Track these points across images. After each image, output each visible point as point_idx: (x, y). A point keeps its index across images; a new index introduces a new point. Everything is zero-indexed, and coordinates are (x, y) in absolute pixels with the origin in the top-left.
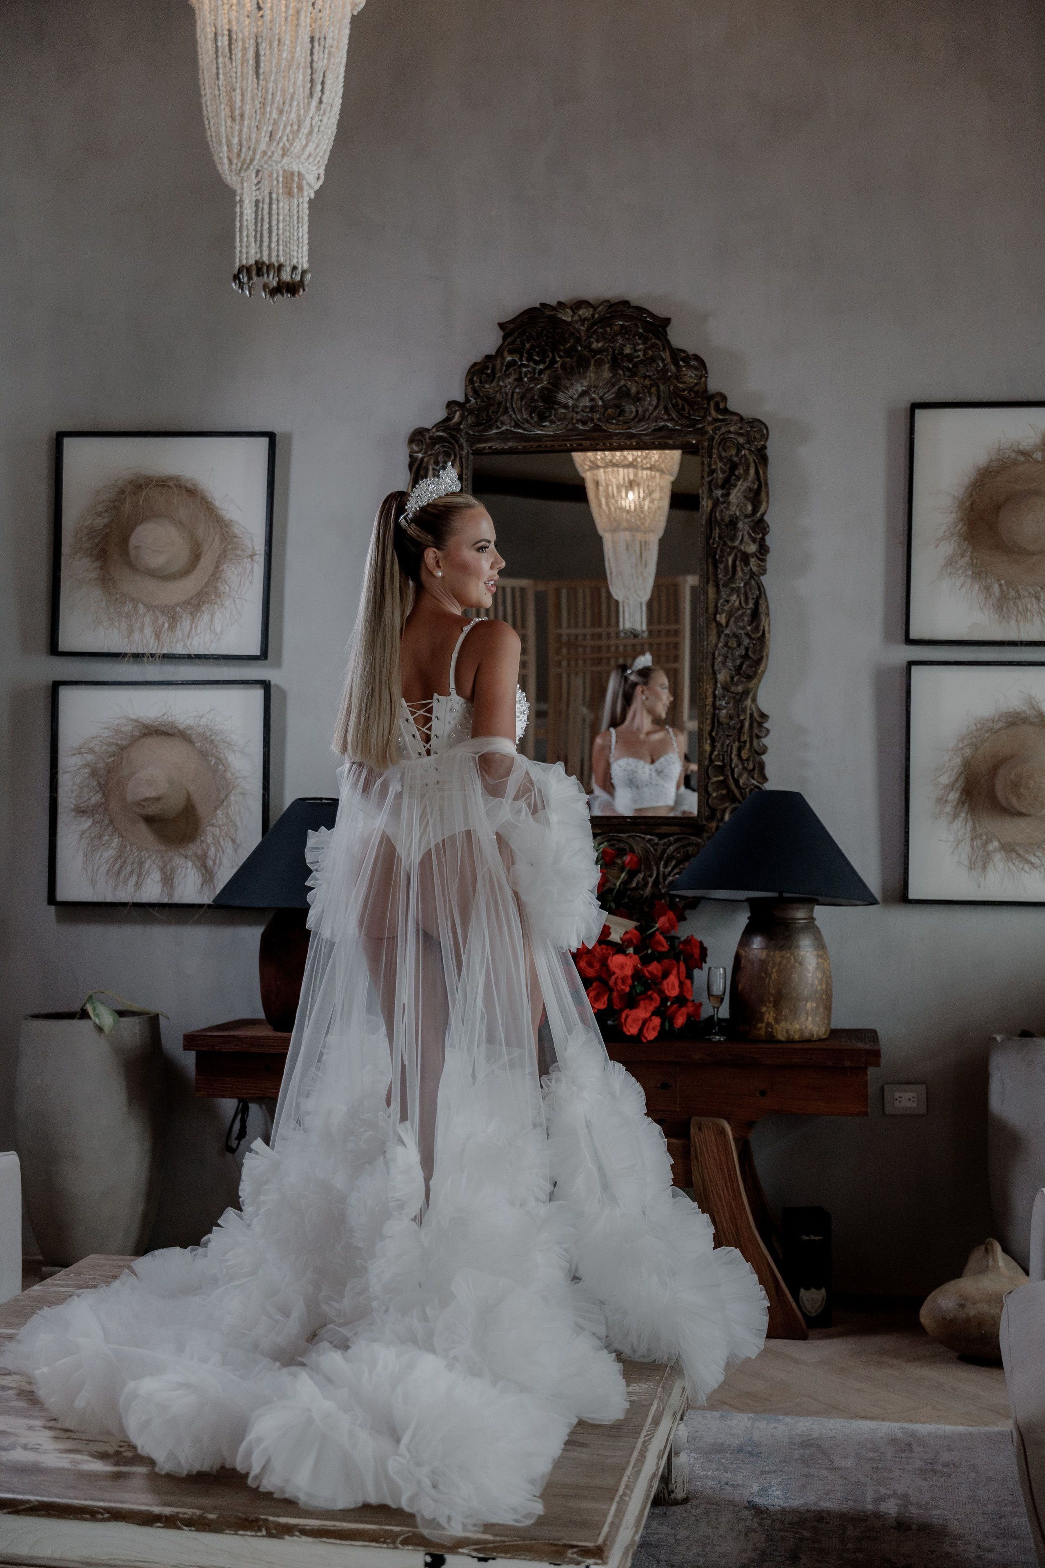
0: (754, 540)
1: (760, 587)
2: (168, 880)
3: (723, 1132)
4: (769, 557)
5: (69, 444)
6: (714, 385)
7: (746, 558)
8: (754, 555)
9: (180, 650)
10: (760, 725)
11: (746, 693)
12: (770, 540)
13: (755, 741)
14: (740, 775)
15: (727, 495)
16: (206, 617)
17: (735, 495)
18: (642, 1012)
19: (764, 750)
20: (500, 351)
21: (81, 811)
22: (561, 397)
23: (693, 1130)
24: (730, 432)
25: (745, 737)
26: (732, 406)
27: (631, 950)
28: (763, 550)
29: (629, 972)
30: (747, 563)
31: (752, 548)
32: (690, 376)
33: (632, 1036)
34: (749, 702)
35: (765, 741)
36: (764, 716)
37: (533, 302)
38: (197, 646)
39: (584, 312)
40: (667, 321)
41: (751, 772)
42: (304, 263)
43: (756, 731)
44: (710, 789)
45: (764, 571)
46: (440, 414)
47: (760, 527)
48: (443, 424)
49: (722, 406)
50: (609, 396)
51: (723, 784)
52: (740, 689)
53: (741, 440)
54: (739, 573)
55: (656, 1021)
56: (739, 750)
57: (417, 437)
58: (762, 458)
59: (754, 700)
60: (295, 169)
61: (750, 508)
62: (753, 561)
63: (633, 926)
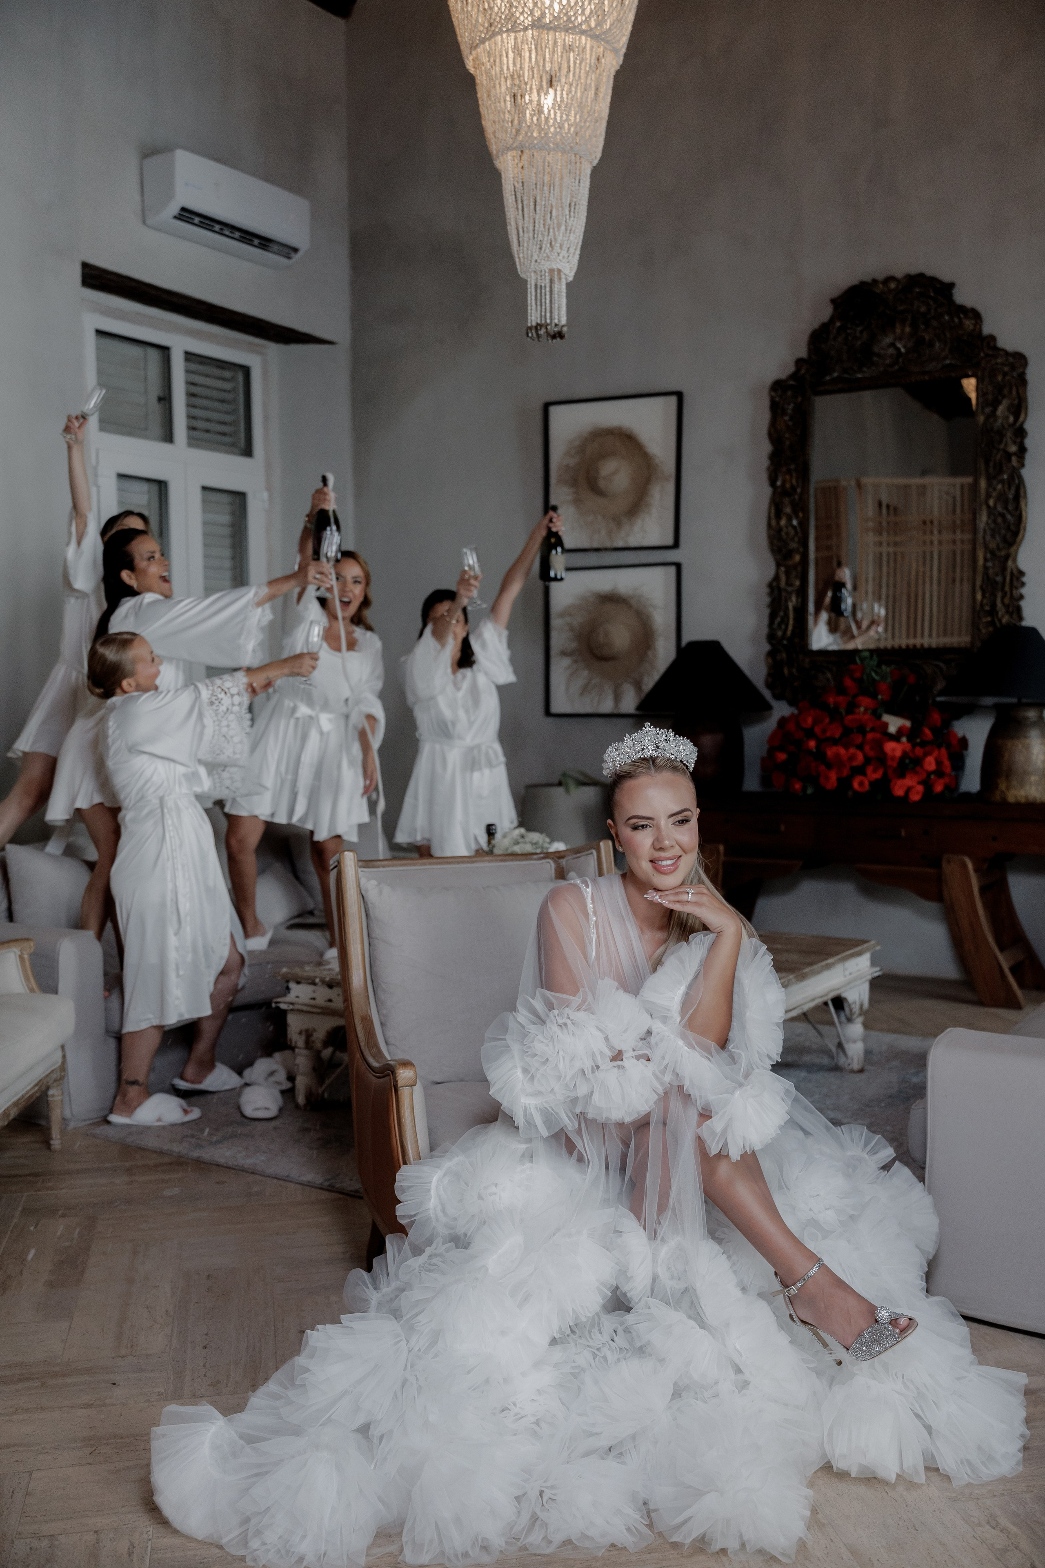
0: (1015, 443)
1: (1020, 478)
2: (617, 698)
3: (964, 866)
4: (1028, 456)
5: (554, 411)
6: (987, 330)
7: (1008, 456)
8: (1015, 454)
9: (620, 544)
10: (1018, 579)
11: (1007, 557)
12: (1028, 442)
13: (1014, 592)
14: (1003, 616)
15: (995, 409)
16: (639, 522)
17: (1001, 410)
18: (909, 781)
19: (1021, 597)
20: (832, 320)
21: (564, 653)
22: (876, 349)
23: (944, 864)
24: (997, 364)
25: (1007, 588)
26: (1002, 343)
27: (904, 739)
28: (1022, 450)
29: (898, 753)
30: (1010, 460)
31: (1013, 449)
32: (969, 324)
33: (899, 798)
34: (1010, 563)
35: (1023, 591)
36: (1022, 573)
37: (855, 281)
38: (633, 542)
39: (893, 285)
40: (952, 285)
41: (1011, 614)
43: (1015, 583)
44: (981, 627)
45: (1023, 465)
46: (791, 369)
47: (1021, 433)
48: (793, 376)
49: (992, 344)
50: (910, 345)
51: (992, 623)
52: (1003, 553)
53: (1006, 369)
54: (1005, 468)
55: (920, 788)
56: (1003, 598)
57: (778, 386)
58: (1023, 382)
59: (1015, 560)
61: (1011, 419)
62: (1014, 459)
63: (908, 724)
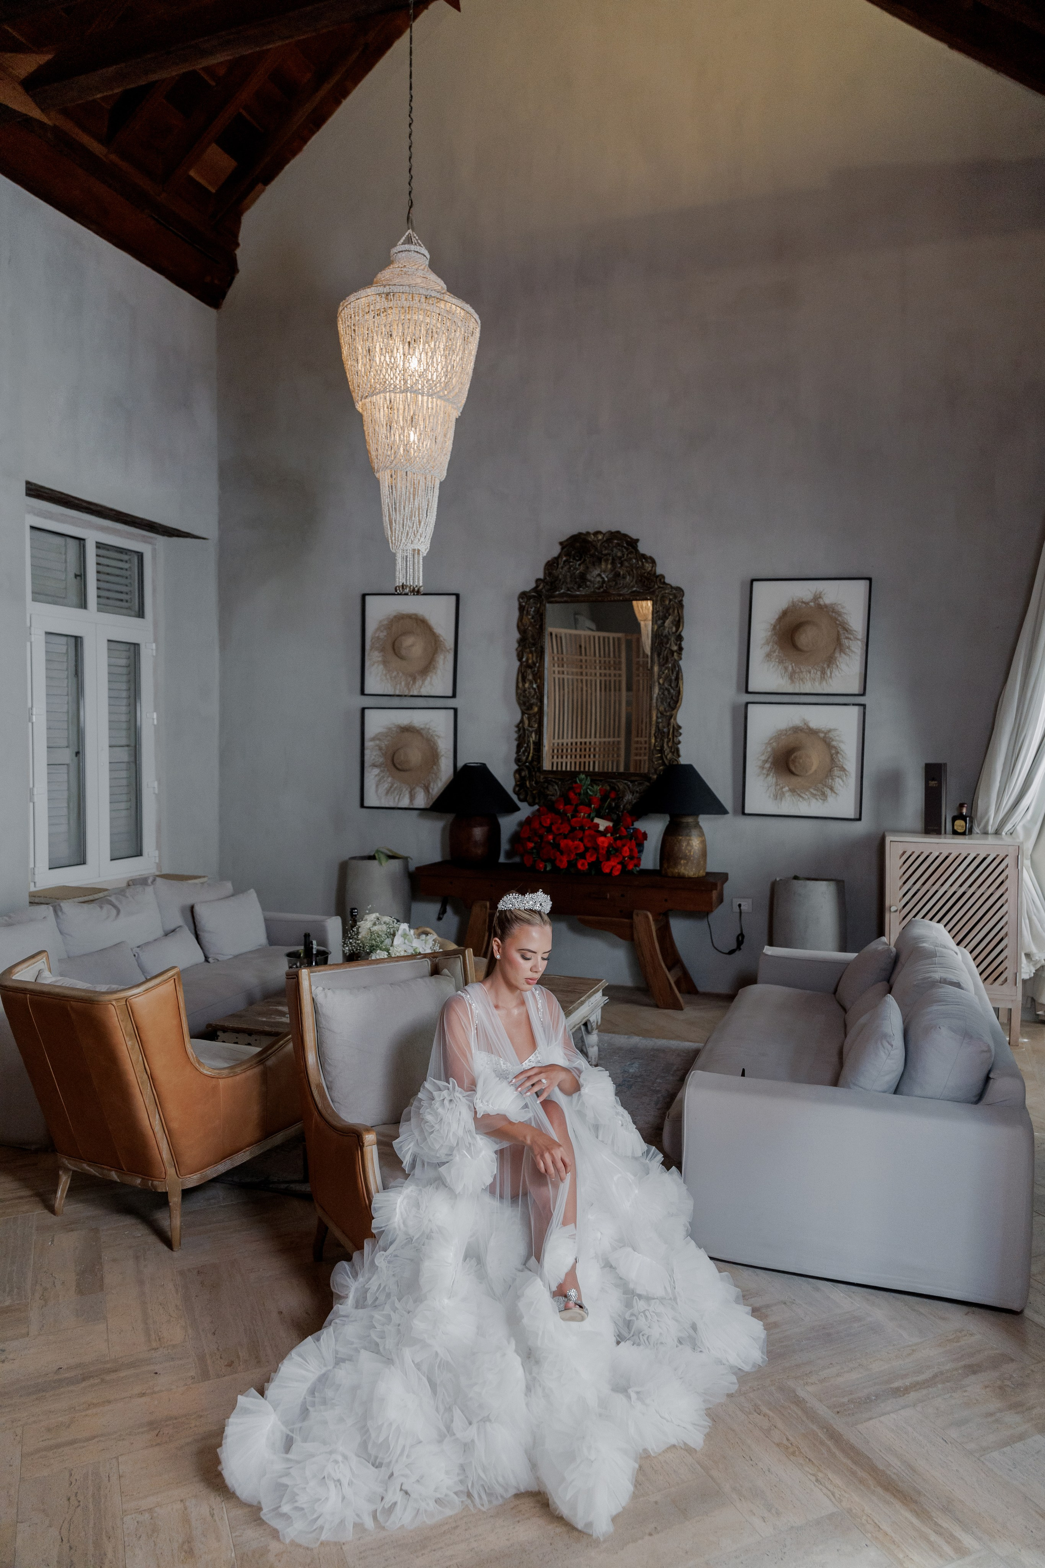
0: (676, 645)
1: (679, 666)
2: (412, 798)
3: (647, 917)
4: (684, 652)
5: (368, 598)
6: (659, 571)
7: (672, 652)
8: (676, 651)
9: (415, 693)
10: (677, 731)
11: (671, 716)
12: (684, 644)
13: (675, 738)
14: (668, 754)
15: (664, 623)
16: (429, 678)
17: (667, 623)
18: (612, 863)
19: (679, 742)
20: (560, 556)
21: (374, 765)
22: (589, 577)
23: (635, 917)
24: (666, 593)
25: (670, 736)
26: (667, 581)
27: (609, 835)
28: (681, 649)
29: (606, 845)
30: (673, 655)
31: (675, 648)
32: (648, 567)
33: (606, 874)
34: (672, 720)
35: (680, 738)
36: (680, 727)
37: (575, 532)
38: (424, 692)
39: (600, 537)
40: (637, 540)
41: (673, 753)
42: (421, 584)
43: (676, 734)
44: (654, 760)
45: (681, 659)
46: (533, 585)
47: (680, 638)
48: (535, 589)
49: (662, 580)
50: (610, 576)
51: (661, 758)
52: (668, 714)
53: (671, 597)
54: (670, 660)
55: (619, 867)
56: (668, 742)
57: (523, 595)
58: (681, 605)
59: (675, 719)
60: (416, 548)
61: (674, 629)
62: (675, 654)
63: (611, 824)
